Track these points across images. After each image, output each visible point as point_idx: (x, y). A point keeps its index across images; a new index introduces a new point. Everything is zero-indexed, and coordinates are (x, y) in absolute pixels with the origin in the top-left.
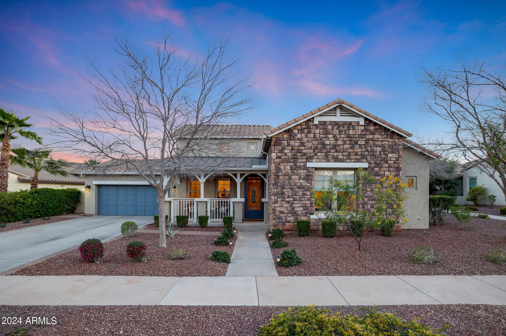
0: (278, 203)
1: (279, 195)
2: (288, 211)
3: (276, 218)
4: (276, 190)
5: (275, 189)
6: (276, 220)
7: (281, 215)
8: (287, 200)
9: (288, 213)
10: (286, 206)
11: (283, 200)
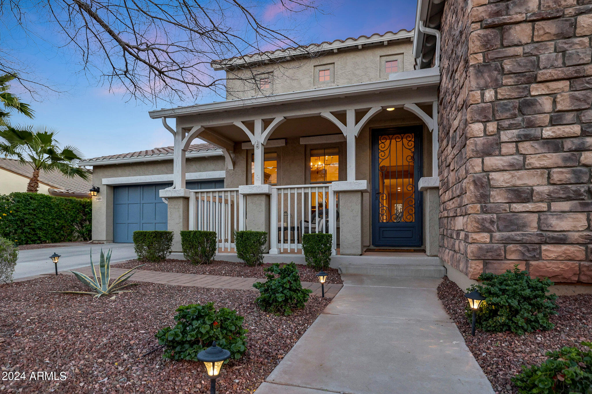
0: (504, 150)
1: (508, 114)
2: (551, 188)
3: (492, 222)
4: (492, 92)
5: (487, 87)
6: (490, 231)
7: (518, 207)
8: (548, 132)
9: (551, 199)
10: (546, 163)
11: (527, 138)
